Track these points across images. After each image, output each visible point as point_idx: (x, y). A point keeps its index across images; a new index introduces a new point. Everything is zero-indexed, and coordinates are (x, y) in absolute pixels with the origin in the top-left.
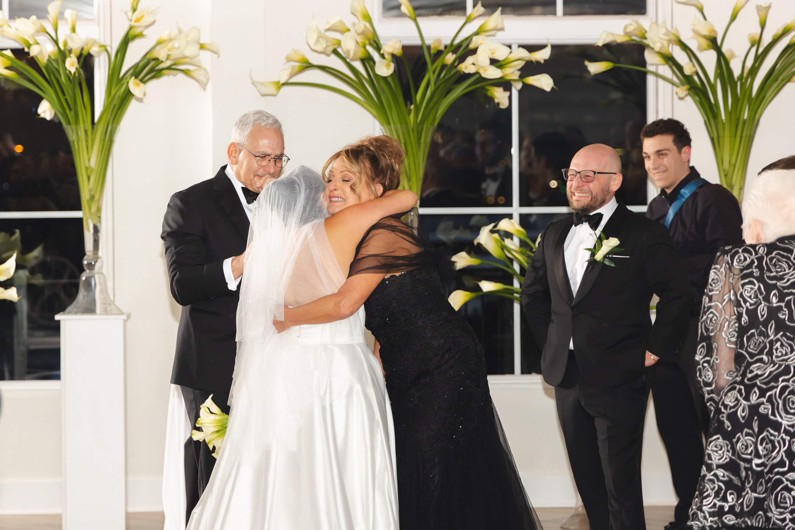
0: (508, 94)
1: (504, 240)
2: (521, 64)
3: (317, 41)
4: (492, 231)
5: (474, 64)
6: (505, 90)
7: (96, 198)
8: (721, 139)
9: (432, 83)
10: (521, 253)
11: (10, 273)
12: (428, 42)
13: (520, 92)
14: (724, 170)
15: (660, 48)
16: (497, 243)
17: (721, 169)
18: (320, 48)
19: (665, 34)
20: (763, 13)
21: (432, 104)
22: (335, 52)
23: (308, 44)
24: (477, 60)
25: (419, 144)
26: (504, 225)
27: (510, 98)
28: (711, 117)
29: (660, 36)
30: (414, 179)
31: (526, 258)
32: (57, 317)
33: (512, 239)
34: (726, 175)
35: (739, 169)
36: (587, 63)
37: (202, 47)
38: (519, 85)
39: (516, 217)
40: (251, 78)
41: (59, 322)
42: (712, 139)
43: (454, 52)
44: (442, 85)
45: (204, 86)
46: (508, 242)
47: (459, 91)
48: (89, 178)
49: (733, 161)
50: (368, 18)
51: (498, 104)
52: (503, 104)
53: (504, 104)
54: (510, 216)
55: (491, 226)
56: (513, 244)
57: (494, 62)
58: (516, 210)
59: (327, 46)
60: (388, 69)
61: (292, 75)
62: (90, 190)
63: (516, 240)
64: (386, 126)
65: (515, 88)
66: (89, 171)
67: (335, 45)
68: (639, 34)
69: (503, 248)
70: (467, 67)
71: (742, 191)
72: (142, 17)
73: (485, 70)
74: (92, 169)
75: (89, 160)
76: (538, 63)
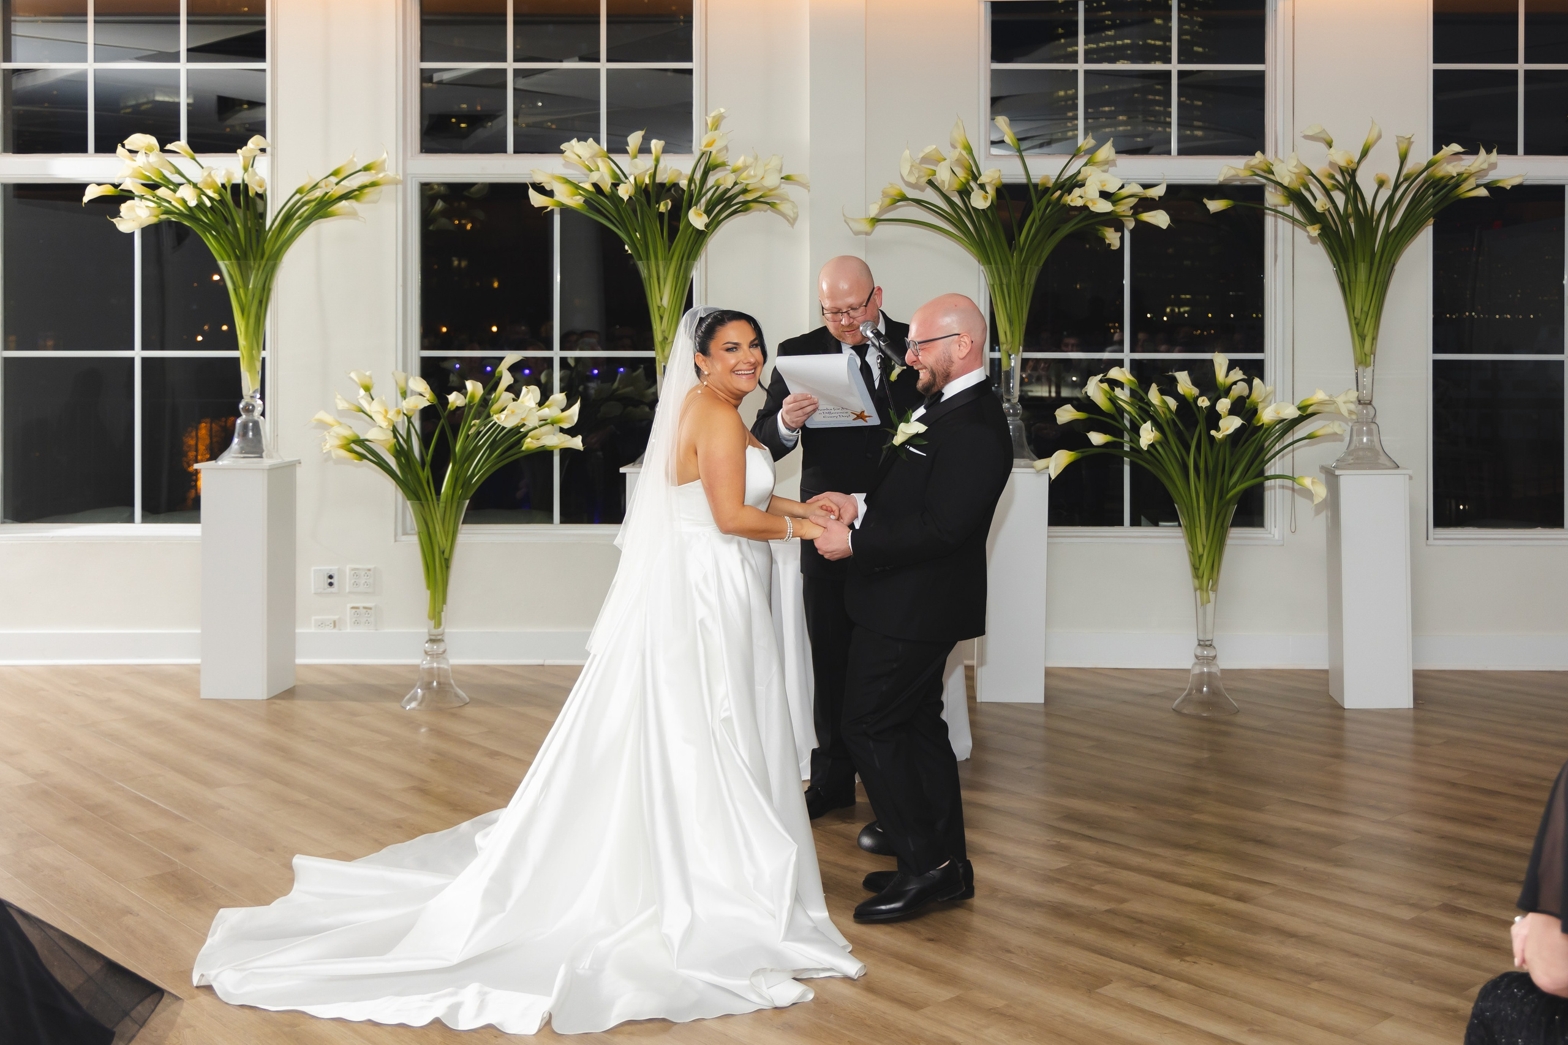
0: (1119, 234)
1: (1114, 390)
2: (1133, 201)
3: (911, 172)
4: (1101, 381)
5: (1082, 197)
6: (1116, 231)
7: (669, 340)
8: (1352, 285)
9: (1037, 220)
10: (1131, 404)
11: (574, 421)
12: (1034, 181)
13: (1132, 232)
14: (1355, 318)
15: (1289, 182)
16: (1105, 395)
17: (1352, 317)
18: (913, 180)
19: (1295, 167)
20: (1404, 146)
21: (1035, 242)
22: (930, 183)
23: (901, 175)
24: (1085, 192)
25: (1023, 286)
26: (1114, 373)
27: (1122, 239)
28: (1341, 260)
29: (1291, 168)
30: (1016, 323)
31: (1137, 410)
32: (622, 470)
33: (1123, 389)
34: (1357, 325)
35: (1372, 317)
36: (1205, 201)
37: (787, 178)
38: (1130, 224)
39: (1127, 364)
40: (844, 215)
41: (624, 475)
42: (1342, 285)
43: (1060, 188)
44: (1047, 221)
45: (792, 221)
46: (1118, 391)
47: (1066, 230)
48: (661, 318)
49: (1365, 309)
50: (969, 150)
51: (1110, 245)
52: (1114, 246)
53: (1115, 244)
54: (1120, 363)
55: (1100, 376)
56: (1123, 395)
57: (1105, 195)
58: (1127, 355)
59: (919, 177)
60: (986, 202)
61: (883, 210)
62: (663, 331)
63: (1127, 391)
64: (986, 266)
65: (1127, 229)
66: (662, 310)
67: (930, 175)
68: (1265, 168)
69: (1113, 400)
70: (1074, 199)
71: (1375, 341)
72: (714, 141)
73: (1094, 204)
74: (665, 308)
75: (661, 299)
76: (1153, 199)
